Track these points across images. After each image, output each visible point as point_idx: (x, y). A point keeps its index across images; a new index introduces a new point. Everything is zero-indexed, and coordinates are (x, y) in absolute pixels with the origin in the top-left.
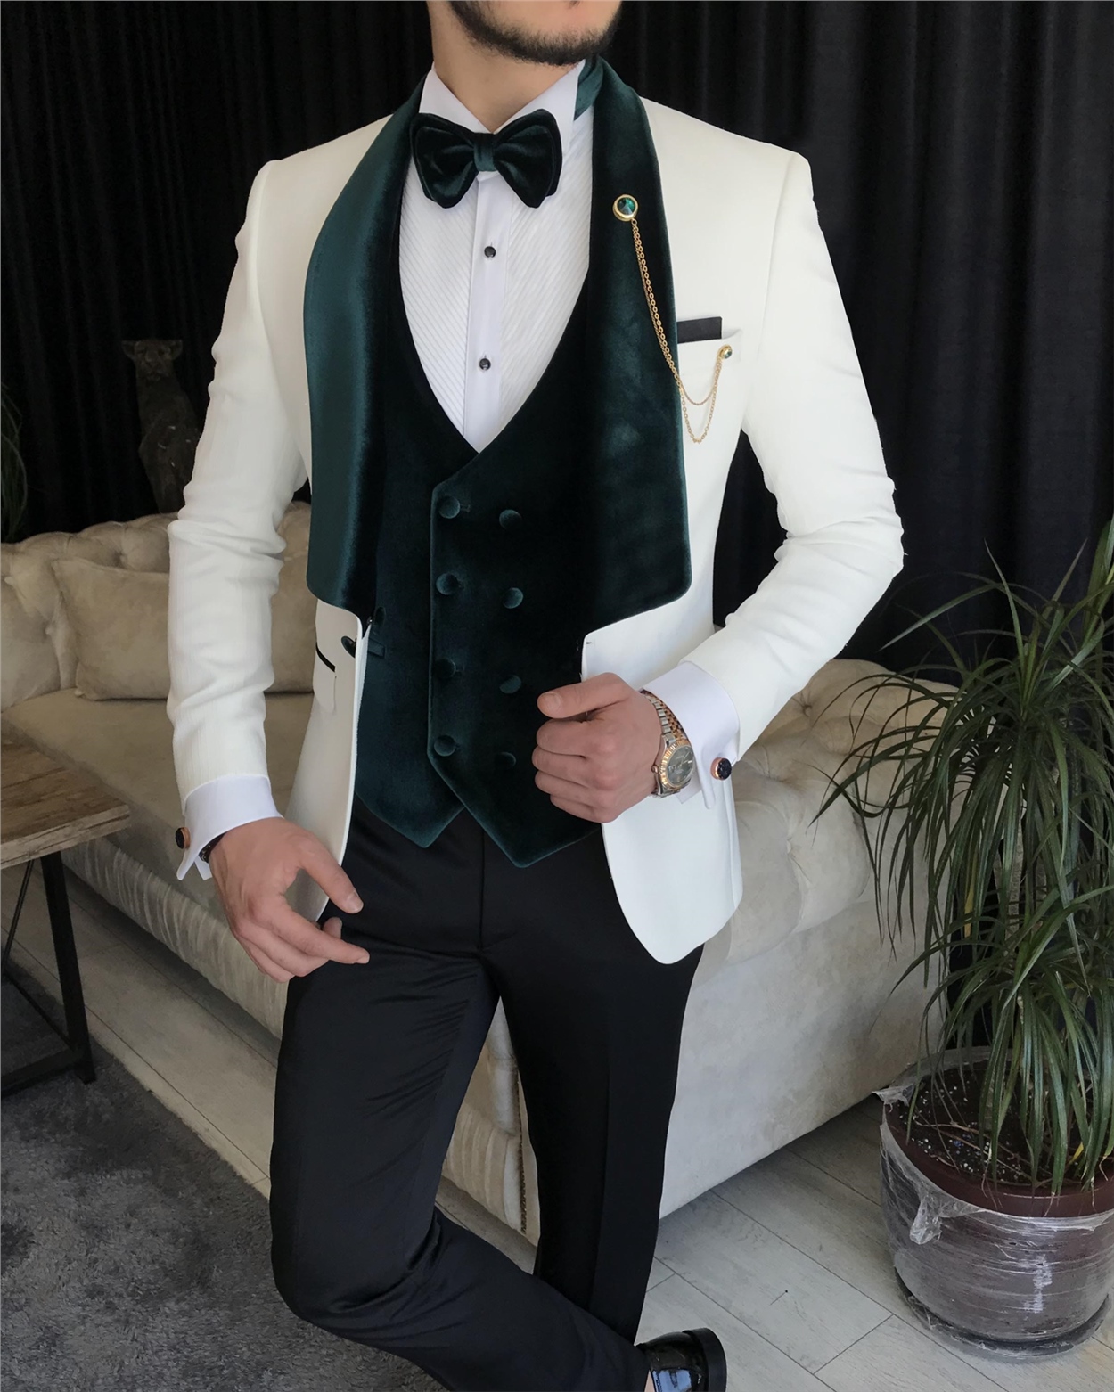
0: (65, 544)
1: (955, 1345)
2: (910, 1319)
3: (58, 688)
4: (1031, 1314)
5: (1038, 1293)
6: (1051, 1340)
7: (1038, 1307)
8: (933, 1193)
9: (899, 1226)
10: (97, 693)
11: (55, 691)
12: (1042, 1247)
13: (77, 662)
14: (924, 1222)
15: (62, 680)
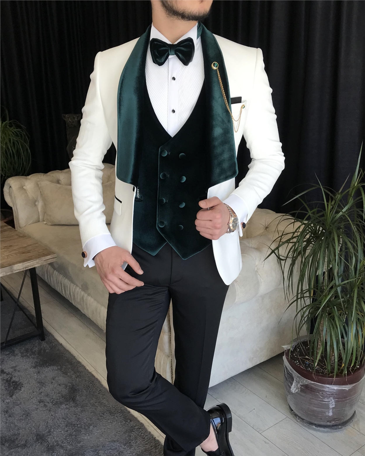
0: (42, 177)
1: (305, 426)
2: (293, 419)
3: (39, 222)
4: (329, 416)
5: (330, 409)
6: (336, 425)
7: (331, 414)
8: (298, 377)
9: (288, 388)
10: (51, 223)
11: (38, 222)
12: (332, 395)
13: (45, 213)
14: (295, 386)
15: (40, 219)
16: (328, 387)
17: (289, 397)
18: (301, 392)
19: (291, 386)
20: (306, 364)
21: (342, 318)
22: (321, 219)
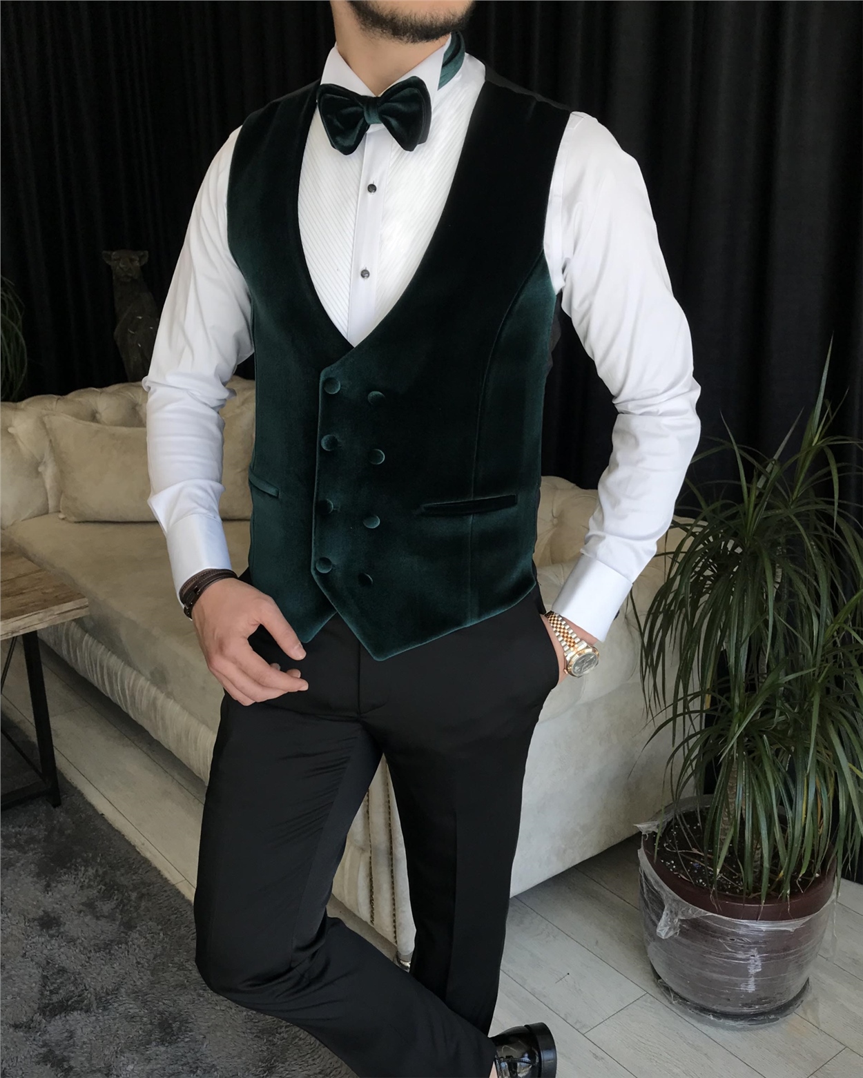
1: (691, 1016)
2: (659, 996)
3: (47, 513)
4: (747, 993)
5: (751, 977)
6: (762, 1014)
7: (751, 988)
8: (674, 900)
9: (650, 925)
10: (75, 516)
11: (44, 514)
12: (754, 943)
13: (62, 493)
14: (667, 922)
15: (50, 507)
16: (746, 926)
17: (652, 948)
18: (680, 938)
19: (656, 921)
20: (693, 868)
21: (781, 762)
22: (732, 523)
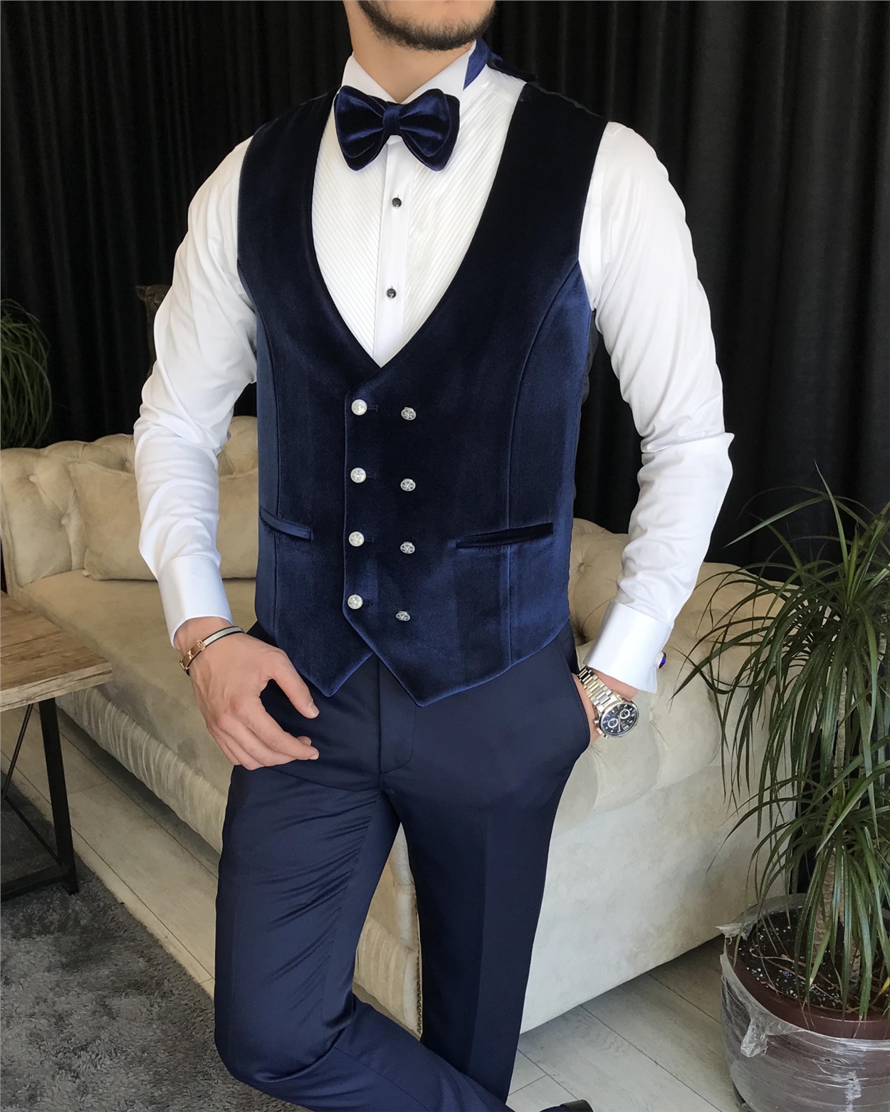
3: (70, 570)
5: (848, 1104)
8: (761, 1013)
9: (734, 1041)
10: (100, 574)
11: (67, 571)
12: (853, 1065)
13: (87, 547)
14: (753, 1038)
15: (73, 564)
16: (845, 1046)
17: (735, 1068)
18: (768, 1056)
19: (740, 1037)
20: (783, 977)
21: (885, 858)
22: (830, 585)
